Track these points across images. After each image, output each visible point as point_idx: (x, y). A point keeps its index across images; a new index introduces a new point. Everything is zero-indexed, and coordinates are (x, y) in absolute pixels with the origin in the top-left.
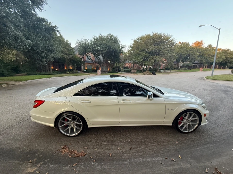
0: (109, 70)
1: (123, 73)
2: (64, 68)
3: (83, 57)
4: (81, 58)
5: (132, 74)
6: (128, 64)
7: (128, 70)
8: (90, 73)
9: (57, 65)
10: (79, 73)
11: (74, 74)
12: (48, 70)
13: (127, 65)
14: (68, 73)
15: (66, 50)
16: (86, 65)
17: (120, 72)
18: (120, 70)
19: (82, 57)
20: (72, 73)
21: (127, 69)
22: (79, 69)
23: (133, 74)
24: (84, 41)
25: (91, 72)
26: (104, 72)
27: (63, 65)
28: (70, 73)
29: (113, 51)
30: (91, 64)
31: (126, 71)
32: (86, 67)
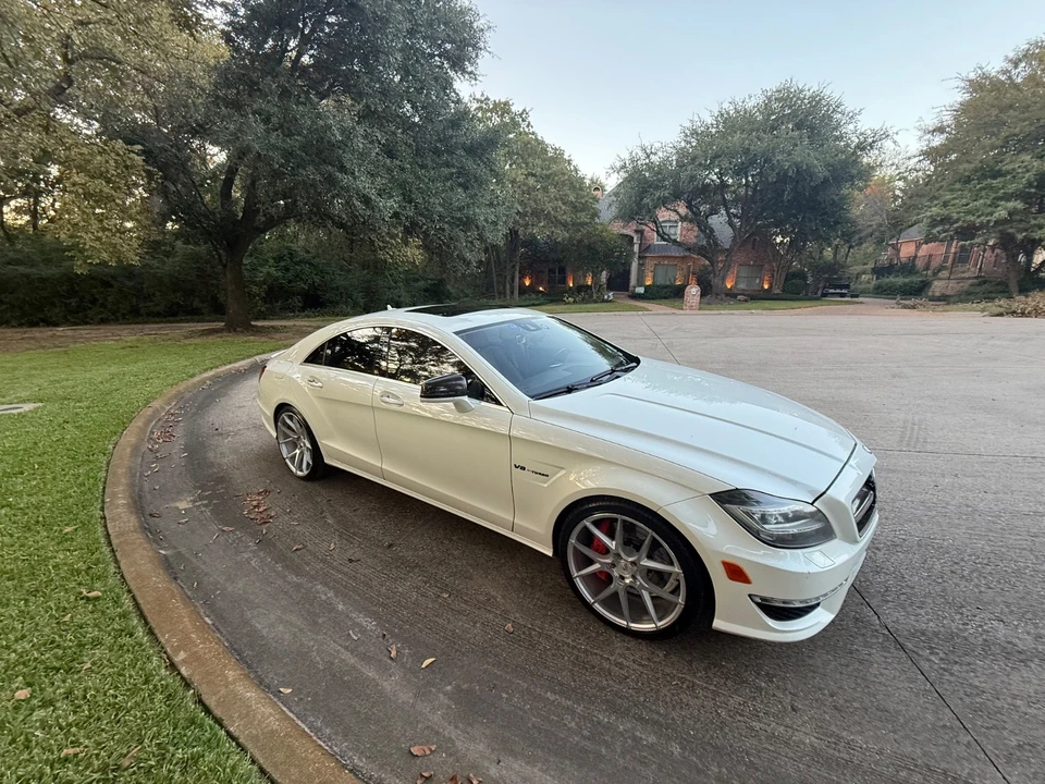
0: (766, 287)
1: (860, 299)
2: (564, 281)
3: (640, 232)
4: (632, 234)
5: (905, 307)
6: (918, 247)
7: (905, 285)
8: (658, 301)
9: (542, 272)
10: (610, 301)
11: (589, 306)
12: (508, 292)
13: (907, 251)
14: (569, 303)
15: (563, 207)
16: (650, 265)
17: (843, 295)
18: (847, 287)
19: (636, 231)
20: (583, 301)
21: (900, 280)
22: (620, 283)
23: (914, 307)
24: (641, 155)
25: (665, 298)
26: (727, 295)
27: (562, 271)
28: (575, 302)
29: (783, 178)
30: (676, 257)
31: (882, 292)
32: (650, 274)
